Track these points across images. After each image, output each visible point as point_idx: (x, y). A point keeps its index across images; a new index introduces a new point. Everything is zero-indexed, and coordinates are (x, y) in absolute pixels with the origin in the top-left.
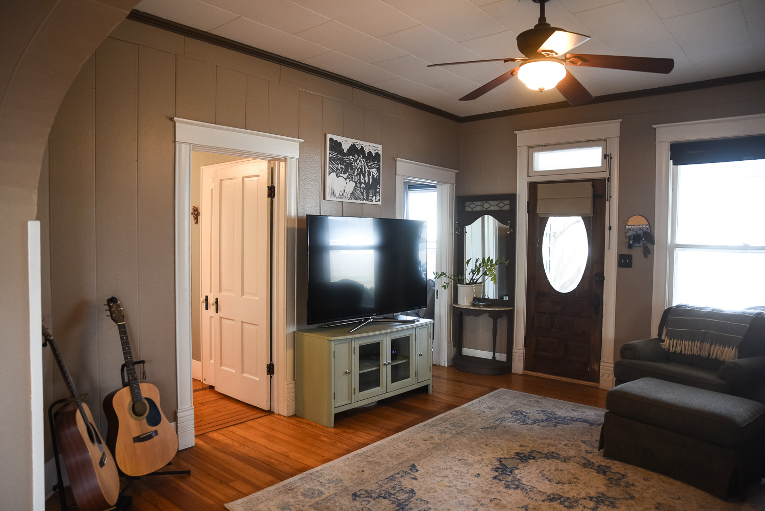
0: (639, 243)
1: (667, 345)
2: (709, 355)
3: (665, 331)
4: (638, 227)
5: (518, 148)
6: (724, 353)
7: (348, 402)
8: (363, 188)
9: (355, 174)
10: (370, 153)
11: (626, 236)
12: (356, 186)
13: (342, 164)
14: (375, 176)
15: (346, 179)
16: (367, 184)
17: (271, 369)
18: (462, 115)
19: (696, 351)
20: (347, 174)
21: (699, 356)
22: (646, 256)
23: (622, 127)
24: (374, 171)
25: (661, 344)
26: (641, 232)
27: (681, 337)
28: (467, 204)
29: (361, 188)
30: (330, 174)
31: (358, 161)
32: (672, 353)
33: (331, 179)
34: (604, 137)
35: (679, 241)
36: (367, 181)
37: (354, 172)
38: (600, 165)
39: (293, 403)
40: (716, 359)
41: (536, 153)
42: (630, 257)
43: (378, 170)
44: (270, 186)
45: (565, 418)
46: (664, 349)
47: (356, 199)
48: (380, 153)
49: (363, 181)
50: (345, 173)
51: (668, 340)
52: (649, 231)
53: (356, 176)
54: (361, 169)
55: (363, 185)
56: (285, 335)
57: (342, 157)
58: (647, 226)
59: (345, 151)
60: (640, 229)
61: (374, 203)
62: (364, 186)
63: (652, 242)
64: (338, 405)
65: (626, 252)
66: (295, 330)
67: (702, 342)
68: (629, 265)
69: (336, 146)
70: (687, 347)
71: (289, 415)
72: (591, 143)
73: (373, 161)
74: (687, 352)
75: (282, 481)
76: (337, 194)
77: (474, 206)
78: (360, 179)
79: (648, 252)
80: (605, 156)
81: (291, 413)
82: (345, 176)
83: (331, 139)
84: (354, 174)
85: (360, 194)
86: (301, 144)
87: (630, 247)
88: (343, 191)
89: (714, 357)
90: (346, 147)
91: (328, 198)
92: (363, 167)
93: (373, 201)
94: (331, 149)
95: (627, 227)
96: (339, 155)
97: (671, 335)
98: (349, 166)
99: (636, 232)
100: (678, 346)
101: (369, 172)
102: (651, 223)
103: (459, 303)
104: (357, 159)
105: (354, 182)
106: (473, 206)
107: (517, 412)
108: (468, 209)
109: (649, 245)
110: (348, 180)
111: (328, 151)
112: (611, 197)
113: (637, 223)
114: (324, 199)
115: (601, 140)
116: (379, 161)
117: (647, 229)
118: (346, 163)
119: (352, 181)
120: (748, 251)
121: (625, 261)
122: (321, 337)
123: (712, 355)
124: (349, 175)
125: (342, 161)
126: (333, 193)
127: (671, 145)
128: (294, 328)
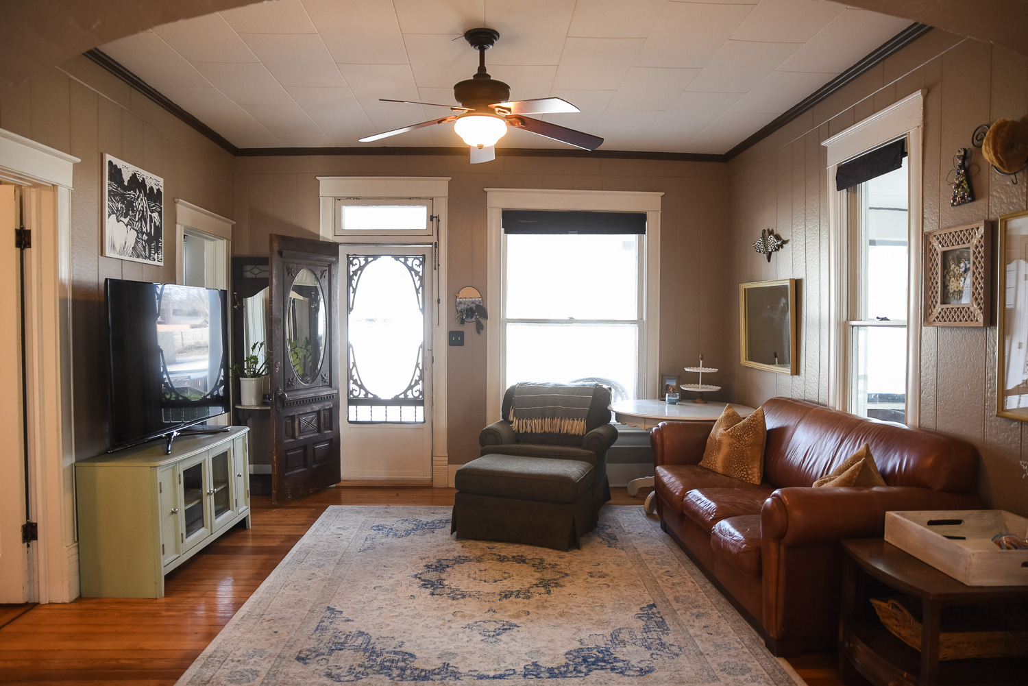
0: (472, 318)
1: (517, 427)
2: (560, 430)
3: (512, 412)
4: (470, 299)
5: (321, 198)
6: (574, 426)
7: (178, 555)
8: (145, 241)
9: (137, 220)
10: (151, 188)
11: (457, 310)
12: (138, 237)
13: (123, 203)
14: (157, 224)
15: (127, 225)
16: (148, 234)
17: (30, 532)
18: (241, 145)
19: (547, 429)
20: (128, 219)
21: (550, 432)
22: (479, 333)
23: (451, 185)
24: (155, 215)
25: (511, 425)
26: (473, 305)
27: (530, 415)
28: (248, 267)
29: (143, 240)
30: (109, 215)
31: (139, 199)
32: (523, 433)
33: (111, 222)
34: (431, 195)
35: (509, 315)
36: (149, 231)
37: (135, 215)
38: (424, 227)
39: (75, 579)
40: (567, 433)
41: (344, 207)
42: (461, 334)
43: (160, 213)
44: (18, 228)
45: (433, 522)
46: (514, 431)
47: (138, 257)
48: (162, 190)
49: (144, 230)
50: (125, 217)
51: (517, 421)
52: (482, 304)
53: (138, 221)
54: (143, 211)
55: (145, 235)
56: (62, 471)
57: (122, 191)
58: (480, 299)
59: (126, 183)
60: (473, 303)
61: (156, 263)
62: (146, 238)
63: (486, 317)
64: (167, 562)
65: (458, 328)
66: (74, 461)
67: (553, 418)
68: (461, 343)
69: (116, 173)
70: (537, 426)
71: (71, 600)
72: (414, 200)
73: (155, 202)
74: (539, 430)
75: (177, 679)
76: (118, 247)
77: (258, 271)
78: (141, 227)
79: (480, 328)
80: (431, 218)
81: (75, 596)
82: (126, 221)
83: (110, 162)
84: (135, 218)
85: (142, 249)
86: (75, 165)
87: (462, 322)
88: (124, 244)
89: (565, 431)
90: (126, 177)
91: (108, 253)
92: (145, 210)
93: (155, 260)
94: (110, 179)
95: (458, 300)
96: (119, 189)
97: (519, 416)
98: (130, 205)
99: (468, 305)
100: (528, 426)
101: (151, 216)
102: (484, 296)
103: (243, 404)
104: (138, 197)
105: (136, 230)
106: (256, 271)
107: (378, 526)
108: (248, 275)
109: (482, 321)
110: (129, 227)
111: (107, 181)
112: (439, 265)
113: (469, 296)
114: (102, 255)
115: (426, 198)
116: (161, 203)
117: (480, 302)
118: (128, 201)
119: (134, 229)
120: (574, 324)
121: (456, 339)
122: (135, 464)
123: (535, 429)
124: (130, 219)
125: (123, 198)
126: (113, 246)
127: (503, 212)
128: (71, 459)
